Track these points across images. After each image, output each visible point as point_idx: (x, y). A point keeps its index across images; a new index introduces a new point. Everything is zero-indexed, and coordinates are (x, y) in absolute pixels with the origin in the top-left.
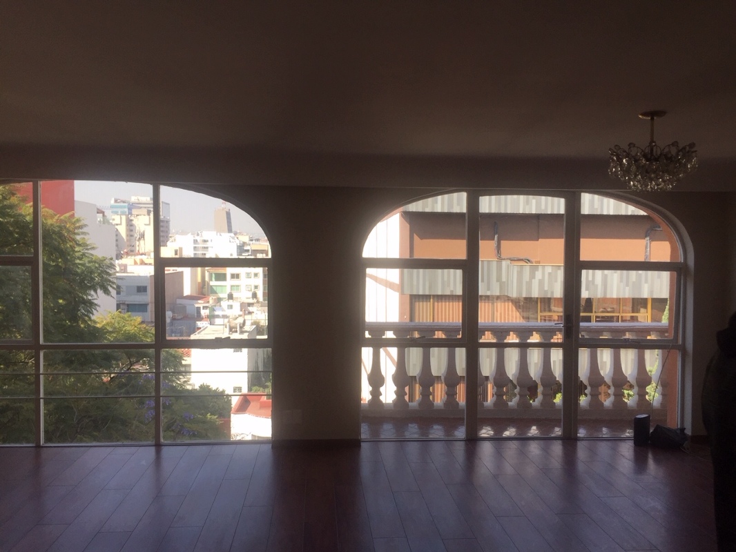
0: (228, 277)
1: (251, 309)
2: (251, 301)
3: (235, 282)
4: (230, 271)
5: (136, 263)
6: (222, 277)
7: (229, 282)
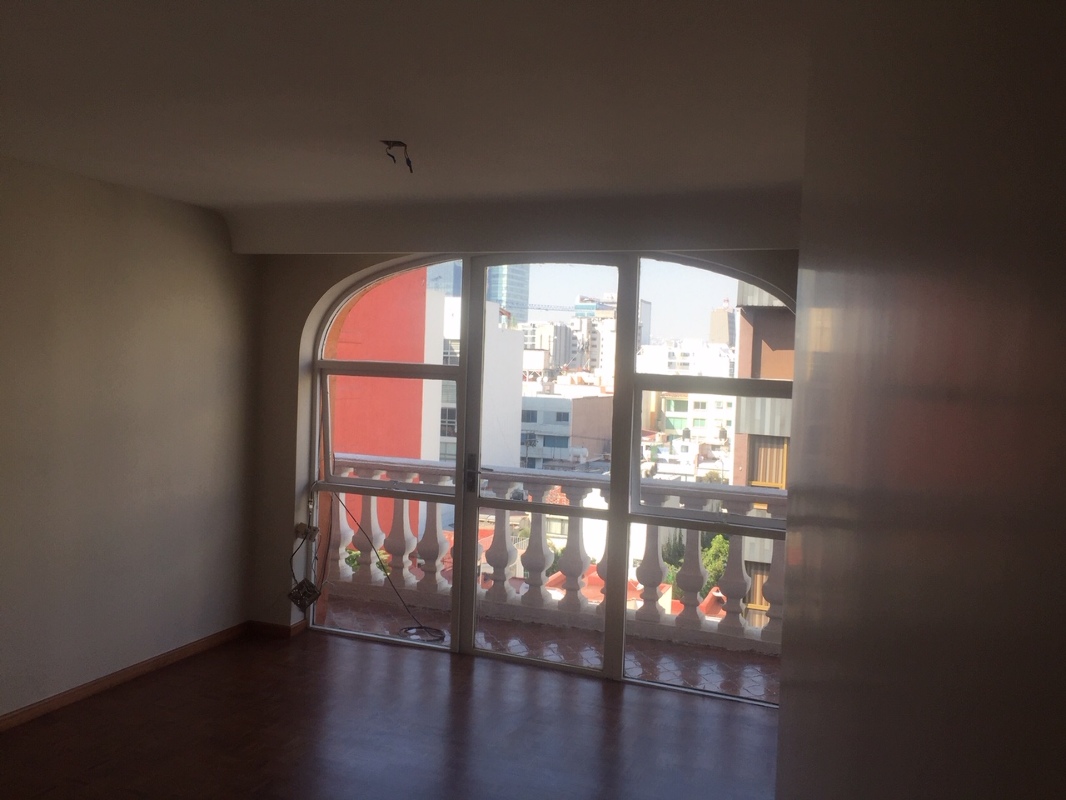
0: (691, 406)
1: (716, 454)
2: (717, 442)
3: (699, 413)
4: (692, 398)
5: (573, 382)
6: (681, 406)
7: (692, 413)
